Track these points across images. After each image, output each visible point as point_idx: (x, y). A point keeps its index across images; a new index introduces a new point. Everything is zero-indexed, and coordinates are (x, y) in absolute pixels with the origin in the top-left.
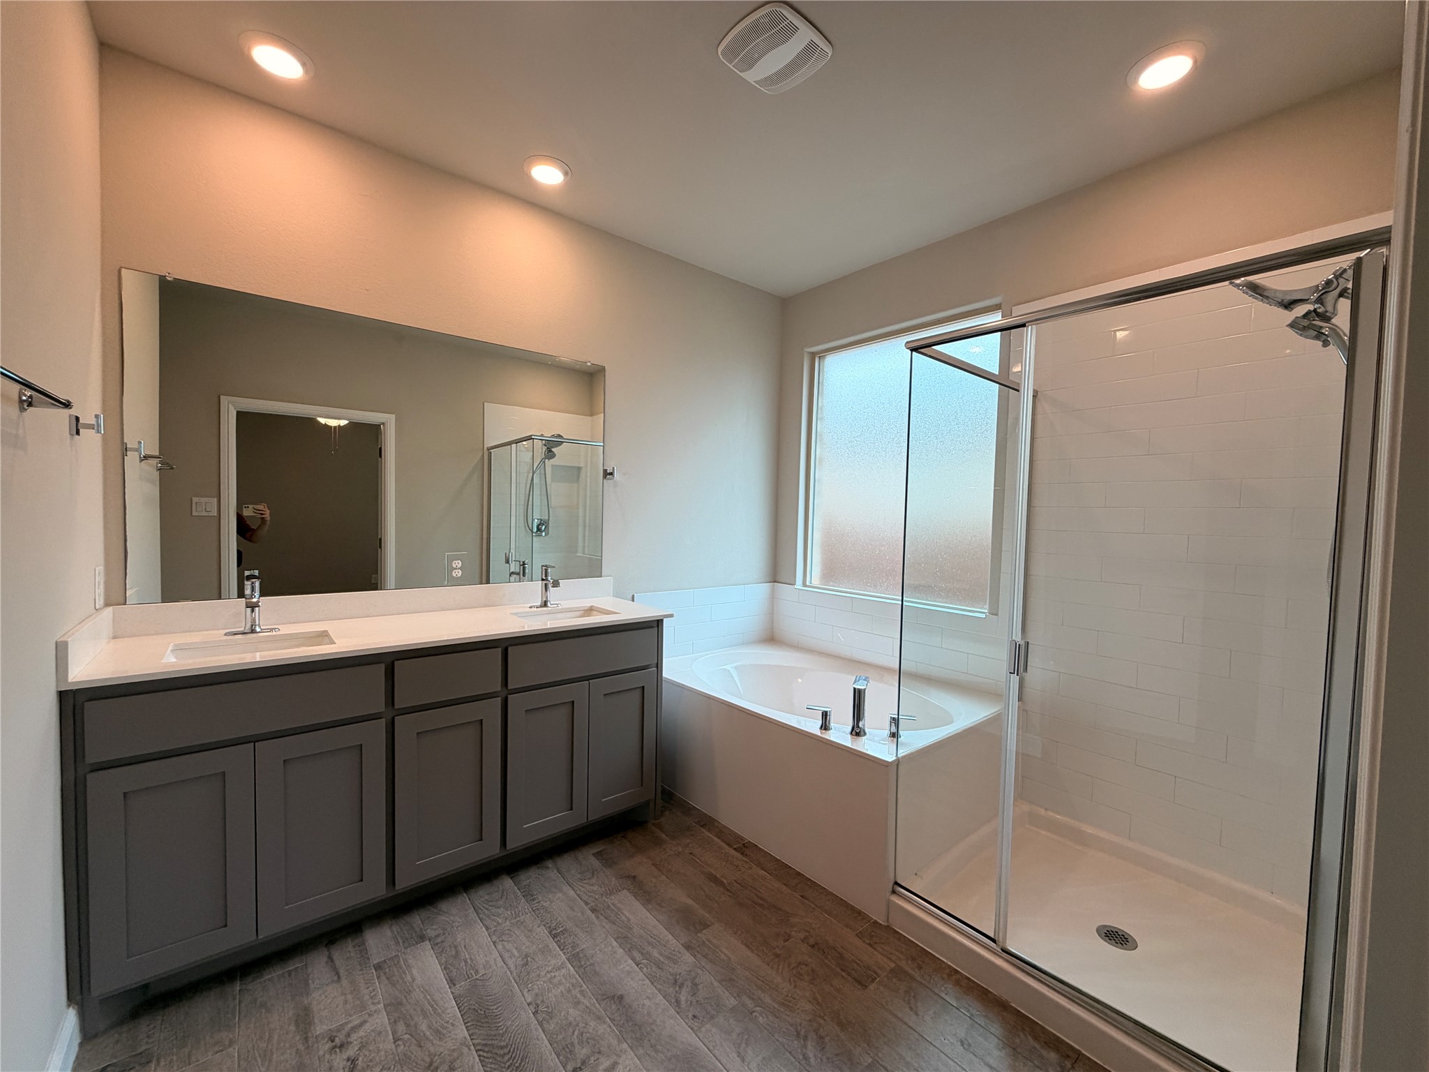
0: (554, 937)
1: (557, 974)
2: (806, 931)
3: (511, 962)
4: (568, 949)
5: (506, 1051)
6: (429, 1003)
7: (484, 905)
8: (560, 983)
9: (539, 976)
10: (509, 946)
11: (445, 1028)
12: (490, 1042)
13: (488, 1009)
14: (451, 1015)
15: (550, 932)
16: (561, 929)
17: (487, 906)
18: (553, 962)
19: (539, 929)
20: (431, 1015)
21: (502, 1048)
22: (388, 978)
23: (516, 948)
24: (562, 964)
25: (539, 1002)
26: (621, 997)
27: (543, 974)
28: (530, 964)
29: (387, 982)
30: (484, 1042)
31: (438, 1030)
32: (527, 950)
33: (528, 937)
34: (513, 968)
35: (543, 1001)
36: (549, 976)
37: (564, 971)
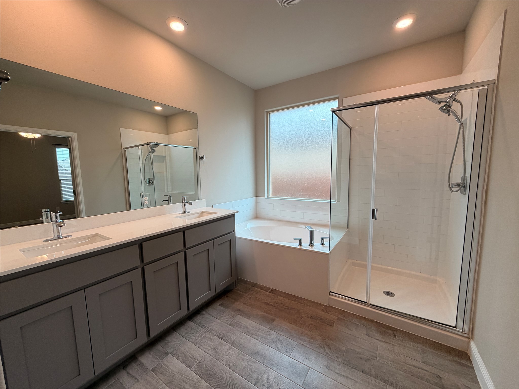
0: (221, 338)
1: (230, 351)
2: (306, 314)
3: (209, 352)
4: (229, 341)
5: (226, 385)
6: (185, 377)
7: (186, 334)
8: (233, 354)
9: (223, 354)
10: (205, 347)
11: (197, 384)
12: (218, 384)
13: (210, 372)
14: (196, 379)
15: (219, 337)
16: (222, 335)
17: (188, 334)
18: (226, 347)
19: (214, 338)
20: (188, 382)
21: (224, 384)
22: (161, 373)
23: (209, 347)
24: (230, 347)
25: (229, 363)
26: (258, 352)
27: (224, 353)
28: (217, 351)
29: (161, 375)
30: (216, 384)
31: (194, 386)
32: (213, 346)
33: (211, 341)
34: (212, 354)
35: (230, 363)
36: (227, 353)
37: (232, 350)
